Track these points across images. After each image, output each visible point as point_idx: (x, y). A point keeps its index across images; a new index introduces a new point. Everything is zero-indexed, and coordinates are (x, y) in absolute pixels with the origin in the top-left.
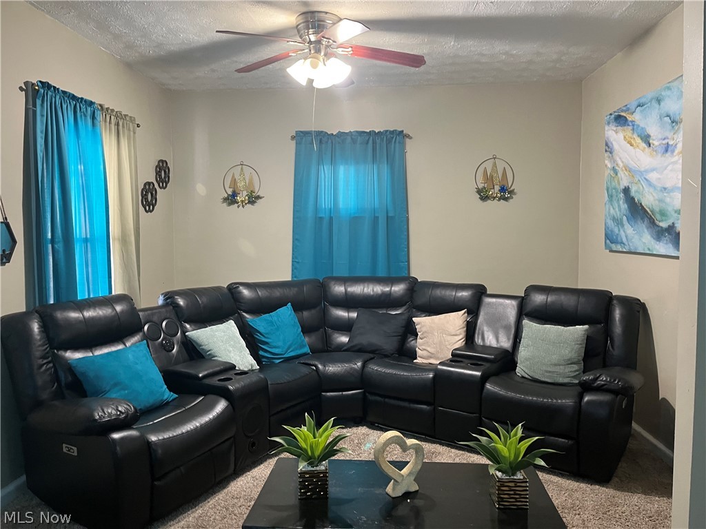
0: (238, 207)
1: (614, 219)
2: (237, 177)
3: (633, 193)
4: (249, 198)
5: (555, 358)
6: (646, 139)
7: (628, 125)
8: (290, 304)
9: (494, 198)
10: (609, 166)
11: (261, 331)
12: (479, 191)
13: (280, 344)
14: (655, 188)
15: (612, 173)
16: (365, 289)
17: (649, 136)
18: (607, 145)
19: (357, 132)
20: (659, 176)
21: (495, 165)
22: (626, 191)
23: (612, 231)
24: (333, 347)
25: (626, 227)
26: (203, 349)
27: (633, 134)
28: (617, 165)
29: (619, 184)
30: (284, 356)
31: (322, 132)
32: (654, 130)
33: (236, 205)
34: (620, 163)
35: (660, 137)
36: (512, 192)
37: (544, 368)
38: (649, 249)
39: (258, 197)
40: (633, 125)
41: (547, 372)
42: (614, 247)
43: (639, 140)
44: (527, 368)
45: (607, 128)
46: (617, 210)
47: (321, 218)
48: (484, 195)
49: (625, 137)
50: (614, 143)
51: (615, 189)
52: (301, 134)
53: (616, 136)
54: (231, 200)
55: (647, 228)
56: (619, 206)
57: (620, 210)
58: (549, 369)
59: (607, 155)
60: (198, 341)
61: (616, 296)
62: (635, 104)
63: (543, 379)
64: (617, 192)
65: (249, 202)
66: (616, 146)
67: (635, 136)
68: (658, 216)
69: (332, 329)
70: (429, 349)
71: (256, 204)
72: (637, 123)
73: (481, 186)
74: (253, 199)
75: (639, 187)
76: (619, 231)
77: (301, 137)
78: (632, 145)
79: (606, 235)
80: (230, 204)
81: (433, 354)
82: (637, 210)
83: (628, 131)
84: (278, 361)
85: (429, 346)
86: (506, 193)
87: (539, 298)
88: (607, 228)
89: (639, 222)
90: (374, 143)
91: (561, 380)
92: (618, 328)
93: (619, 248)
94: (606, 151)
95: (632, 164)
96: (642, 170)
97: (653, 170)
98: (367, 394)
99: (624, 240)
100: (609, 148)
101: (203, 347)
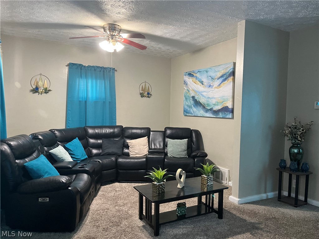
0: (39, 94)
1: (188, 106)
2: (38, 80)
3: (196, 98)
4: (45, 90)
5: (180, 150)
6: (202, 83)
7: (194, 77)
8: (77, 138)
9: (146, 96)
10: (186, 89)
11: (71, 150)
12: (141, 94)
13: (79, 154)
14: (205, 97)
15: (187, 91)
16: (103, 131)
17: (203, 82)
18: (184, 82)
19: (97, 66)
20: (207, 94)
21: (145, 85)
22: (193, 97)
23: (187, 110)
24: (93, 155)
25: (193, 108)
26: (59, 158)
27: (196, 80)
28: (189, 89)
29: (190, 95)
30: (81, 159)
31: (82, 64)
32: (205, 80)
33: (37, 93)
34: (190, 88)
35: (207, 82)
36: (151, 95)
37: (177, 153)
38: (203, 115)
39: (50, 90)
40: (196, 77)
41: (178, 154)
42: (188, 115)
43: (199, 82)
44: (171, 153)
45: (184, 76)
46: (189, 103)
47: (80, 101)
48: (142, 95)
49: (193, 81)
50: (188, 82)
51: (188, 96)
52: (72, 64)
53: (189, 80)
54: (36, 90)
55: (202, 109)
56: (190, 102)
57: (191, 103)
58: (178, 153)
59: (184, 85)
60: (56, 154)
61: (192, 130)
62: (198, 71)
63: (177, 157)
64: (189, 97)
65: (45, 92)
66: (188, 83)
67: (197, 81)
68: (207, 106)
69: (91, 148)
70: (135, 151)
71: (48, 94)
72: (198, 77)
73: (141, 92)
74: (47, 91)
75: (199, 97)
76: (190, 109)
77: (71, 66)
78: (195, 83)
79: (184, 111)
80: (34, 93)
81: (137, 153)
82: (197, 103)
83: (194, 79)
84: (79, 162)
85: (135, 150)
86: (149, 95)
87: (168, 132)
88: (184, 108)
89: (199, 107)
90: (104, 71)
91: (182, 157)
92: (194, 139)
93: (190, 115)
94: (184, 84)
95: (196, 89)
96: (200, 91)
97: (204, 92)
98: (118, 170)
99: (192, 112)
100: (185, 83)
101: (59, 157)
